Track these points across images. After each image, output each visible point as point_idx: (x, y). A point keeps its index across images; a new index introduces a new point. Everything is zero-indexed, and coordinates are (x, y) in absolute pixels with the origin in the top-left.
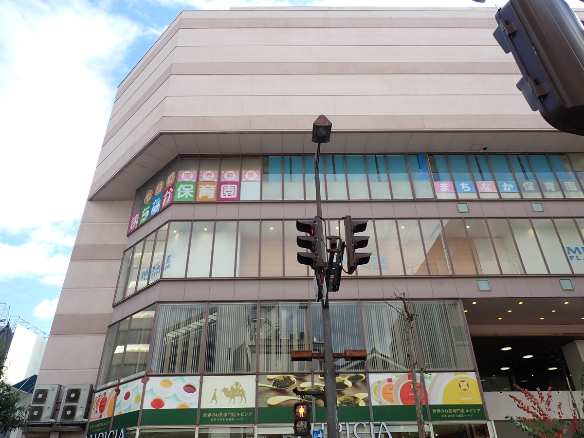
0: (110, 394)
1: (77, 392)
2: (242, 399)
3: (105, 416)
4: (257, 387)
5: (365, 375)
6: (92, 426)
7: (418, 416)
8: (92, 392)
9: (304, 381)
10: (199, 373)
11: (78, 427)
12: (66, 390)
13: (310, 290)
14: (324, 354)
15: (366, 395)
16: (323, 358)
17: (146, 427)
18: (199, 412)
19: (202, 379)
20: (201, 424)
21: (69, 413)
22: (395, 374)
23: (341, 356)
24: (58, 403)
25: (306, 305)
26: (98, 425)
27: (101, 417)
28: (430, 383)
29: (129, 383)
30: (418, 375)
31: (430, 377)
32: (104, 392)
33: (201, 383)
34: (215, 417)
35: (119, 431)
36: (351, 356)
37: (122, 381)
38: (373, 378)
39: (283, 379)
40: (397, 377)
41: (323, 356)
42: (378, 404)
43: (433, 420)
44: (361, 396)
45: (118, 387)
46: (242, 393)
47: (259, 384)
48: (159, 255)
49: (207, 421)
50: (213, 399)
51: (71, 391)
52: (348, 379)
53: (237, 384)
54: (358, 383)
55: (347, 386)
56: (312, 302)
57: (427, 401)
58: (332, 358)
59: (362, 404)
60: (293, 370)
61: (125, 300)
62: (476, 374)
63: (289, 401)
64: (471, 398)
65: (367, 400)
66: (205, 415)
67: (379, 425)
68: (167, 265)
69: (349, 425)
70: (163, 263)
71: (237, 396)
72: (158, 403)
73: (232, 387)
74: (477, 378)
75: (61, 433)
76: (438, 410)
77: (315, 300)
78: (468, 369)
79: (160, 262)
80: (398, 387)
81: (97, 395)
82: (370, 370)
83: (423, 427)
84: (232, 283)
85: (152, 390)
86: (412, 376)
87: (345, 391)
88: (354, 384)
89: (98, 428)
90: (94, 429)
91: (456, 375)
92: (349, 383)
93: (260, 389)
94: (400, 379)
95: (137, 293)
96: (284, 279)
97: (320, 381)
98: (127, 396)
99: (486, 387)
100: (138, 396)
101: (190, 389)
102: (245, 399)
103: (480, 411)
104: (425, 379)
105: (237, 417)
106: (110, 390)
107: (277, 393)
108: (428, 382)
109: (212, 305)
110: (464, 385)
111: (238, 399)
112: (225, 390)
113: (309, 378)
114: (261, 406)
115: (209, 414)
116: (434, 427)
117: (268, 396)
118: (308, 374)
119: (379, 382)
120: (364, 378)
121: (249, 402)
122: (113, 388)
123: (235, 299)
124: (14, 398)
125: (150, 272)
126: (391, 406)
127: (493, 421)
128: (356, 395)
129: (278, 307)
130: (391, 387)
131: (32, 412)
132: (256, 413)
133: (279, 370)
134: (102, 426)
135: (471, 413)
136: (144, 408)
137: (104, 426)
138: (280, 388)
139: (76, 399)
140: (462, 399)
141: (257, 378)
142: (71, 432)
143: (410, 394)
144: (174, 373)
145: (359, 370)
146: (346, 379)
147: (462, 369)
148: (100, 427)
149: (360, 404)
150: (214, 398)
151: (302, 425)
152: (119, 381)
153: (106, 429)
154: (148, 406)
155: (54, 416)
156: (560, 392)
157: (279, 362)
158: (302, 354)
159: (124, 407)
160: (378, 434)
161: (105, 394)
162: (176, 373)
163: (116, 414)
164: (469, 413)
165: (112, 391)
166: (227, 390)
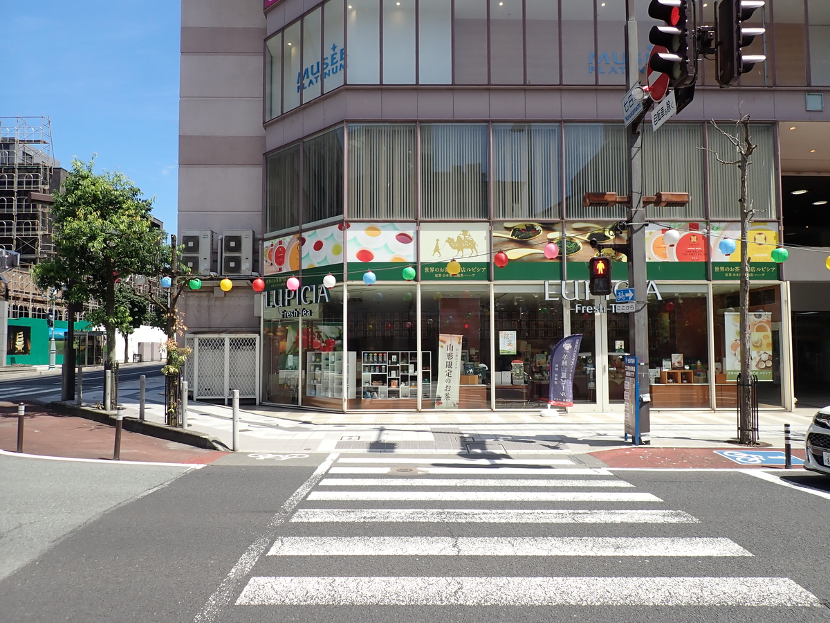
0: (289, 243)
1: (238, 240)
2: (473, 252)
3: (287, 269)
4: (491, 237)
6: (269, 281)
8: (255, 241)
9: (553, 230)
10: (413, 219)
12: (222, 237)
17: (357, 283)
18: (418, 266)
19: (418, 227)
20: (423, 280)
21: (232, 264)
23: (653, 200)
24: (214, 253)
26: (279, 280)
27: (280, 269)
28: (716, 235)
29: (317, 230)
30: (703, 225)
31: (718, 228)
32: (277, 240)
33: (418, 231)
34: (440, 273)
36: (668, 200)
37: (304, 227)
39: (525, 228)
41: (627, 200)
43: (714, 279)
45: (301, 235)
46: (472, 245)
47: (494, 234)
49: (431, 277)
50: (435, 252)
51: (229, 239)
52: (611, 229)
53: (465, 233)
54: (624, 235)
55: (609, 238)
57: (709, 257)
58: (641, 203)
61: (284, 117)
62: (779, 225)
63: (534, 256)
64: (766, 255)
66: (427, 270)
71: (466, 247)
72: (365, 254)
73: (459, 237)
74: (779, 230)
76: (722, 269)
78: (769, 219)
80: (675, 240)
81: (267, 244)
84: (450, 93)
85: (355, 239)
88: (617, 236)
89: (280, 283)
90: (272, 284)
91: (752, 226)
92: (610, 234)
93: (495, 239)
95: (304, 107)
97: (573, 231)
98: (318, 246)
101: (403, 238)
102: (477, 251)
103: (774, 270)
104: (711, 230)
105: (468, 273)
106: (287, 239)
107: (517, 245)
108: (714, 234)
110: (761, 239)
111: (467, 252)
112: (450, 241)
113: (558, 227)
115: (432, 269)
116: (715, 288)
117: (507, 248)
118: (558, 223)
119: (651, 233)
121: (481, 254)
122: (291, 237)
126: (663, 262)
127: (788, 282)
132: (492, 268)
135: (764, 272)
136: (348, 261)
138: (522, 239)
139: (238, 248)
140: (755, 255)
141: (490, 226)
143: (690, 249)
146: (607, 229)
149: (623, 260)
150: (437, 249)
152: (301, 227)
154: (352, 258)
155: (212, 267)
159: (316, 259)
161: (280, 243)
163: (304, 267)
164: (761, 272)
165: (291, 240)
166: (452, 240)
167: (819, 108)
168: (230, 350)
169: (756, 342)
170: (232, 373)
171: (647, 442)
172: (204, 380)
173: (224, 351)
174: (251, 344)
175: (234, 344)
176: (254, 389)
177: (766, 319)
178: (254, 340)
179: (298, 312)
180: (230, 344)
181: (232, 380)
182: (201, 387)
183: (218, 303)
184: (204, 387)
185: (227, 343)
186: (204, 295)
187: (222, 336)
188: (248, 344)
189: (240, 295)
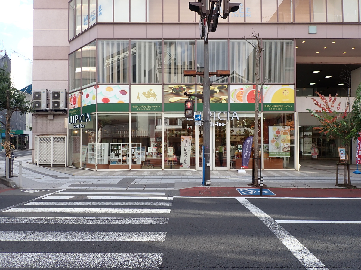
0: (77, 95)
1: (58, 93)
2: (154, 98)
3: (77, 106)
4: (163, 92)
5: (227, 86)
6: (71, 112)
7: (256, 108)
8: (67, 94)
9: (191, 89)
10: (128, 83)
11: (63, 112)
12: (51, 92)
13: (196, 32)
14: (204, 72)
15: (227, 97)
16: (203, 75)
17: (101, 112)
18: (130, 105)
19: (130, 87)
20: (131, 111)
21: (56, 105)
22: (246, 85)
23: (214, 74)
24: (48, 99)
25: (193, 42)
26: (74, 111)
27: (74, 107)
28: (265, 91)
29: (87, 89)
30: (260, 86)
31: (266, 88)
32: (73, 94)
33: (130, 89)
34: (139, 108)
35: (86, 114)
36: (220, 74)
37: (83, 87)
38: (232, 88)
39: (178, 88)
40: (246, 87)
41: (203, 74)
42: (233, 102)
43: (264, 111)
44: (224, 98)
45: (81, 91)
46: (154, 95)
47: (164, 90)
48: (93, 6)
49: (135, 110)
50: (137, 98)
51: (54, 93)
52: (217, 88)
53: (151, 90)
54: (223, 91)
55: (216, 92)
56: (197, 40)
57: (262, 101)
58: (208, 75)
59: (224, 102)
60: (184, 82)
61: (76, 38)
62: (294, 86)
63: (182, 100)
64: (288, 100)
65: (227, 100)
66: (133, 106)
67: (233, 113)
68: (100, 12)
69: (216, 113)
70: (97, 12)
71: (152, 96)
72: (106, 100)
73: (148, 92)
74: (294, 89)
75: (54, 115)
76: (268, 106)
77: (199, 39)
78: (290, 83)
79: (94, 11)
80: (246, 93)
81: (70, 95)
82: (231, 83)
83: (258, 114)
84: (144, 26)
85: (101, 93)
86: (255, 87)
87: (215, 95)
88: (220, 91)
89: (74, 113)
90: (72, 113)
91: (282, 86)
92: (217, 90)
93: (165, 93)
94: (248, 89)
95: (83, 33)
96: (179, 24)
97: (200, 89)
98: (87, 96)
99: (299, 94)
100: (94, 96)
101: (123, 92)
102: (156, 98)
103: (292, 106)
104: (263, 89)
105: (152, 108)
106: (77, 93)
107: (175, 95)
108: (264, 90)
109: (132, 42)
110: (286, 93)
111: (152, 98)
112: (144, 93)
113: (194, 87)
114: (165, 102)
115: (136, 106)
116: (264, 115)
117: (169, 97)
118: (193, 85)
119: (235, 90)
120: (227, 88)
121: (159, 100)
122: (78, 92)
123: (147, 38)
124: (22, 96)
125: (89, 18)
126: (241, 103)
127: (298, 112)
128: (221, 97)
129: (176, 43)
130: (242, 93)
131: (35, 104)
132: (163, 106)
133: (176, 82)
134: (76, 111)
135: (287, 108)
136: (98, 103)
137: (77, 112)
138: (176, 93)
139: (58, 97)
140: (283, 100)
141: (163, 87)
142: (59, 115)
143: (253, 97)
144: (113, 84)
145: (224, 83)
146: (216, 88)
147: (286, 83)
148: (75, 112)
149: (223, 102)
150: (138, 97)
151: (189, 112)
152: (81, 88)
153: (79, 113)
154: (100, 101)
155: (48, 106)
156: (341, 97)
157: (176, 78)
158: (190, 72)
159: (86, 102)
160: (232, 118)
161: (74, 95)
162: (114, 83)
163: (83, 106)
164: (286, 108)
165: (78, 93)
166: (145, 93)
167: (315, 33)
168: (54, 143)
169: (283, 139)
170: (54, 153)
171: (209, 185)
172: (42, 156)
173: (50, 143)
174: (63, 140)
175: (55, 140)
176: (64, 160)
177: (287, 129)
178: (64, 138)
179: (80, 126)
180: (54, 140)
181: (54, 156)
182: (41, 159)
183: (51, 122)
184: (42, 159)
185: (52, 139)
186: (45, 118)
187: (50, 136)
188: (61, 140)
189: (60, 118)
